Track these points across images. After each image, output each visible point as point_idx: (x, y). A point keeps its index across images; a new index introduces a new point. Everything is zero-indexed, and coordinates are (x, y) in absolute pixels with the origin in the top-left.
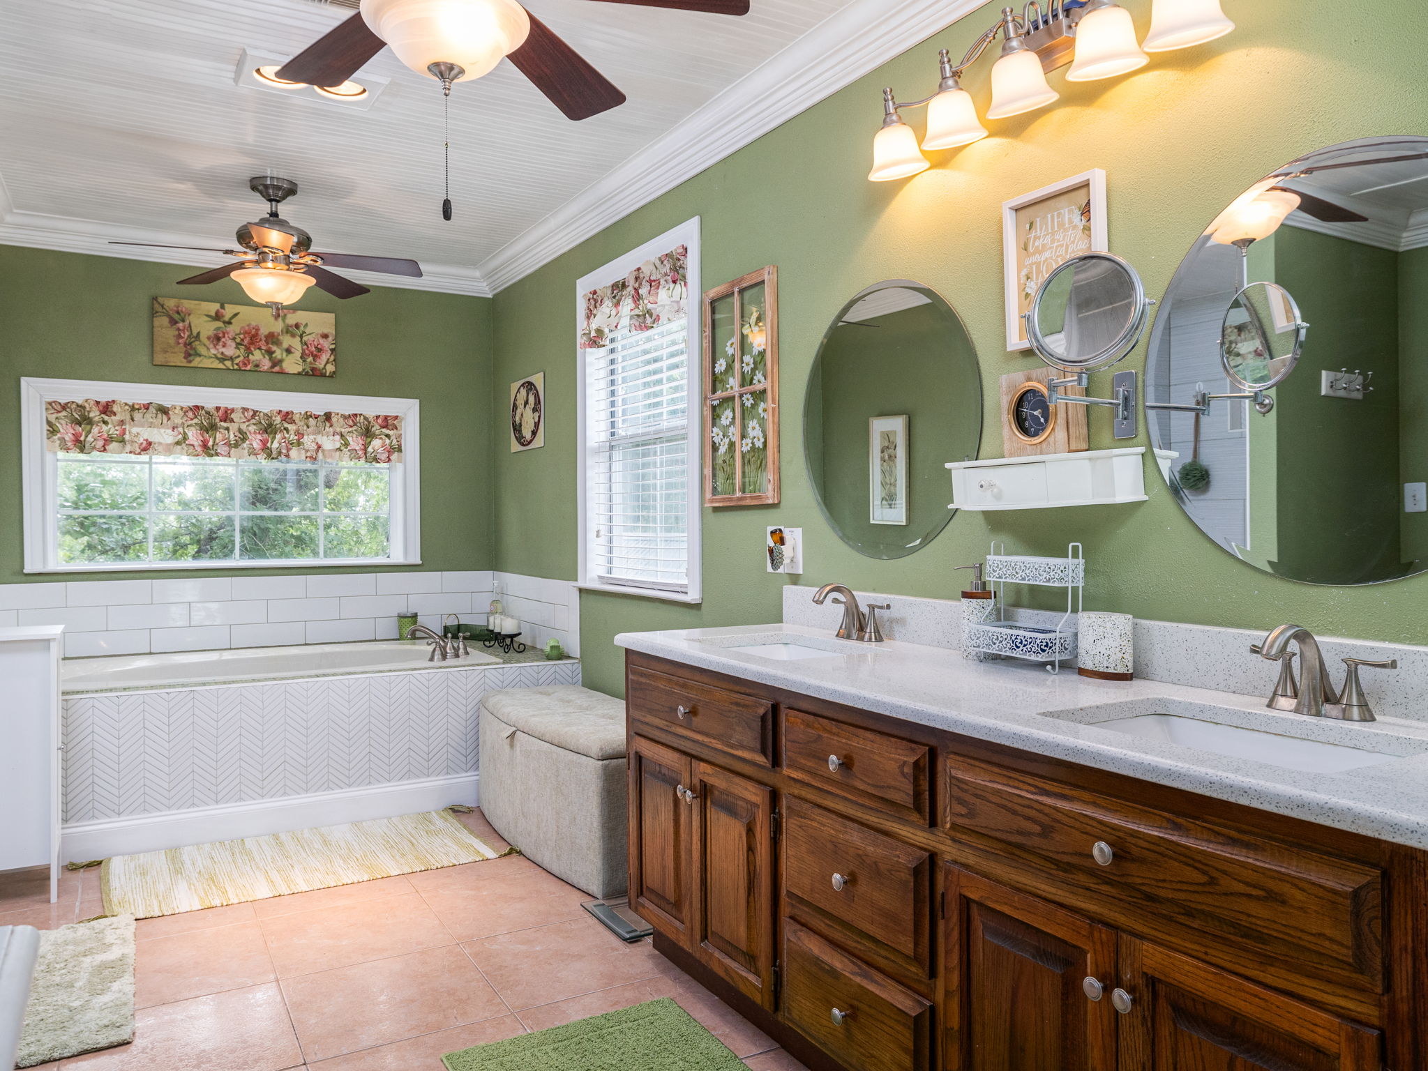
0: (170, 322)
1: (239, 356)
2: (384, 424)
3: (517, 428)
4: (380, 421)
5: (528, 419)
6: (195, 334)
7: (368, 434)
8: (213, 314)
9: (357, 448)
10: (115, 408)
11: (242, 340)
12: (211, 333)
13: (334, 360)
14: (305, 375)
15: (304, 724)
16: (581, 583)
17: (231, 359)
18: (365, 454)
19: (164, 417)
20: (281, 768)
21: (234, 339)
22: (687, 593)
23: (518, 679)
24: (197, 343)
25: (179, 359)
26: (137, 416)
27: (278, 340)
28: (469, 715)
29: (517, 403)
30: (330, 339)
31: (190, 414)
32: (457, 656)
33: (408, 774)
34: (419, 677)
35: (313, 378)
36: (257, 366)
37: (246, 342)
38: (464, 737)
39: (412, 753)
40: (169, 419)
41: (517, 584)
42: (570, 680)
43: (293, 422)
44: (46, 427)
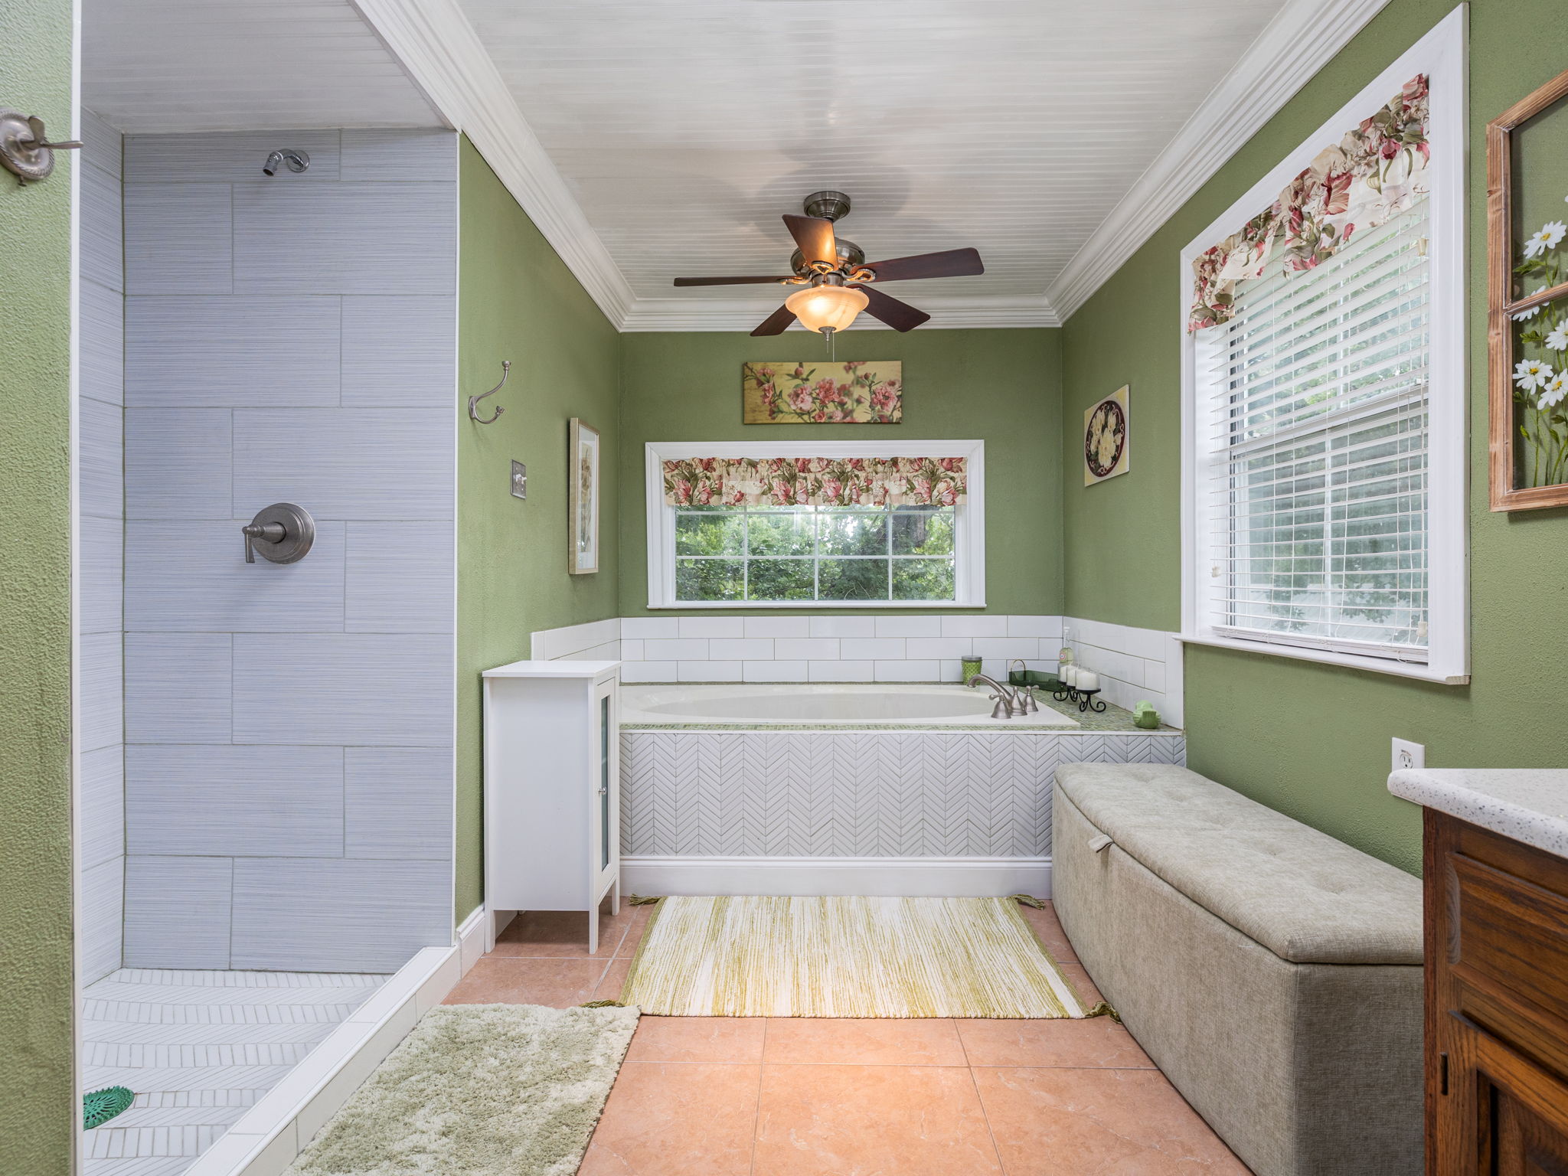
0: (758, 384)
1: (815, 410)
2: (949, 466)
3: (1093, 458)
4: (945, 464)
5: (1107, 445)
6: (778, 393)
7: (933, 477)
8: (793, 373)
9: (923, 492)
10: (715, 465)
11: (818, 394)
12: (791, 391)
13: (901, 406)
14: (874, 423)
15: (853, 780)
16: (1187, 635)
17: (809, 413)
18: (931, 497)
19: (753, 470)
20: (829, 825)
21: (811, 394)
22: (1426, 664)
23: (1101, 750)
24: (780, 401)
25: (764, 417)
26: (732, 470)
27: (849, 391)
28: (1039, 788)
29: (1093, 430)
30: (897, 386)
31: (775, 467)
32: (1024, 713)
33: (967, 849)
34: (979, 738)
35: (881, 427)
36: (831, 418)
37: (821, 396)
38: (1032, 813)
39: (971, 826)
40: (757, 472)
41: (1090, 631)
42: (1171, 757)
43: (863, 469)
44: (664, 484)
